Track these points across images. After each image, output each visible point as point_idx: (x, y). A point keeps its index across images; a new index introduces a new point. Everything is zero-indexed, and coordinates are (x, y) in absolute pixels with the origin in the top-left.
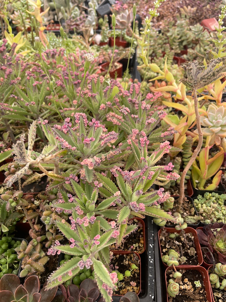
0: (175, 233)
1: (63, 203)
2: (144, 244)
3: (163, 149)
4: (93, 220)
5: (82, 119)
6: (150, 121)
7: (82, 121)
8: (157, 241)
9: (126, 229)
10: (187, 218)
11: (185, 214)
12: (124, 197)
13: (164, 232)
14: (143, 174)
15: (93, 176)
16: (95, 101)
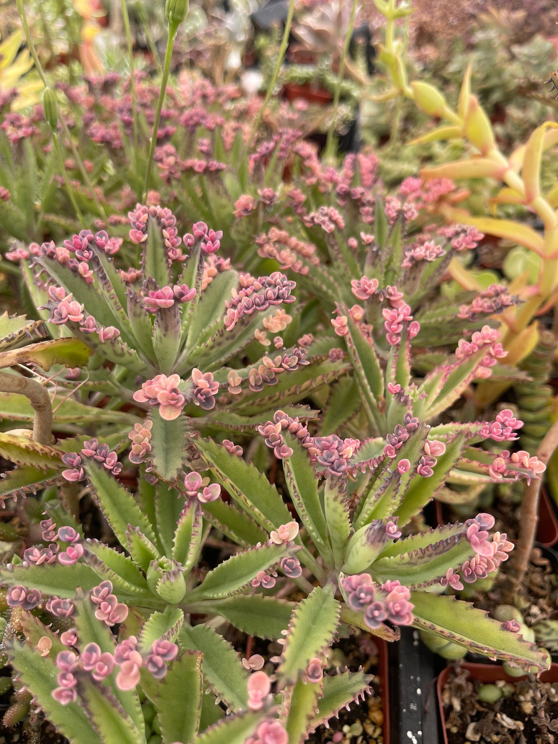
0: (501, 684)
1: (47, 566)
2: (383, 727)
3: (474, 357)
4: (159, 660)
5: (157, 229)
6: (420, 252)
7: (158, 237)
8: (432, 716)
9: (317, 695)
10: (544, 630)
11: (535, 610)
12: (313, 544)
13: (461, 680)
14: (398, 450)
15: (186, 454)
16: (221, 191)
